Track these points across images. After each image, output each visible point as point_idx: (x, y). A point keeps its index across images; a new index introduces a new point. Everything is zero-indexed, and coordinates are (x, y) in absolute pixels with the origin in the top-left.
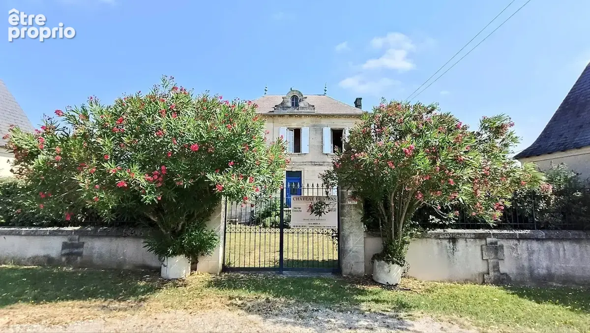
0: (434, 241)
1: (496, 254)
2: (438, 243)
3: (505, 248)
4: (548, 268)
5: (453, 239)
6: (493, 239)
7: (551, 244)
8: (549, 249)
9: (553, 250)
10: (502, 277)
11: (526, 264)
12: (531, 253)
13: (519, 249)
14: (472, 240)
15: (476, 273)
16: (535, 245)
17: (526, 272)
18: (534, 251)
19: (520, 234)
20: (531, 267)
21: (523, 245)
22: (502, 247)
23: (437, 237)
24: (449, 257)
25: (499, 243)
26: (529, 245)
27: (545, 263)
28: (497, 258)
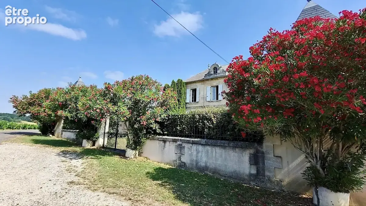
0: (158, 142)
1: (181, 151)
2: (159, 143)
3: (186, 148)
4: (206, 163)
5: (165, 141)
6: (180, 143)
7: (209, 148)
8: (208, 151)
9: (210, 152)
10: (182, 164)
11: (195, 159)
12: (198, 152)
13: (192, 149)
14: (172, 142)
15: (172, 160)
16: (200, 148)
17: (195, 164)
18: (199, 151)
19: (192, 141)
20: (197, 161)
21: (194, 147)
22: (184, 147)
23: (158, 139)
24: (162, 150)
25: (183, 145)
26: (197, 148)
27: (204, 159)
28: (181, 153)
